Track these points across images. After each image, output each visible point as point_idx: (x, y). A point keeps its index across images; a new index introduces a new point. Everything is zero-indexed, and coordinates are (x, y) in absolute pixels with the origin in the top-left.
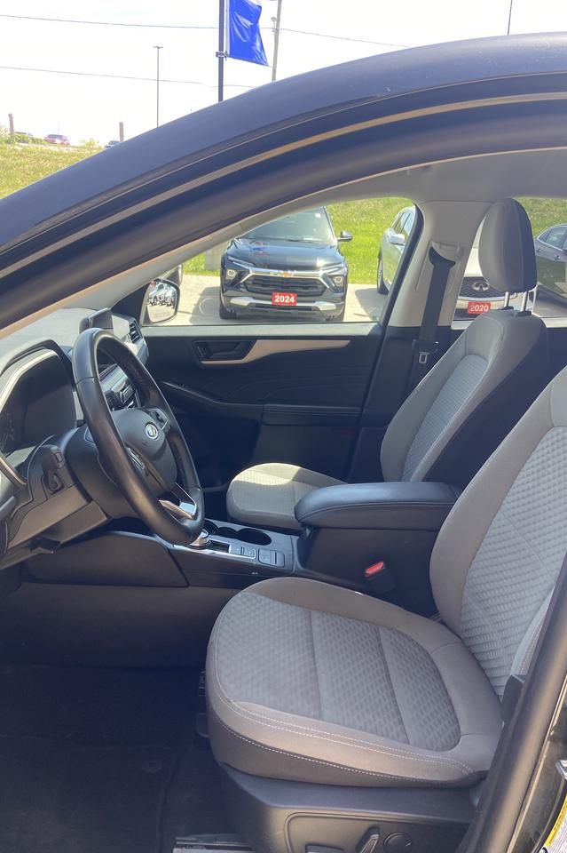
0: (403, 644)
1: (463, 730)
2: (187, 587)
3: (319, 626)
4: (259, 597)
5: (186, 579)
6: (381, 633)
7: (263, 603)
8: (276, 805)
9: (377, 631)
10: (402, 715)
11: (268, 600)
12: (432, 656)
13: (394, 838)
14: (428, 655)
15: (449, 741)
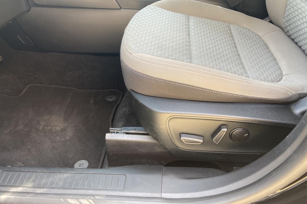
0: (245, 32)
1: (284, 73)
2: (120, 9)
3: (194, 22)
4: (158, 8)
5: (119, 5)
6: (232, 27)
7: (160, 11)
8: (162, 112)
9: (229, 26)
10: (244, 64)
11: (163, 10)
12: (263, 38)
13: (237, 131)
14: (260, 38)
15: (276, 78)
